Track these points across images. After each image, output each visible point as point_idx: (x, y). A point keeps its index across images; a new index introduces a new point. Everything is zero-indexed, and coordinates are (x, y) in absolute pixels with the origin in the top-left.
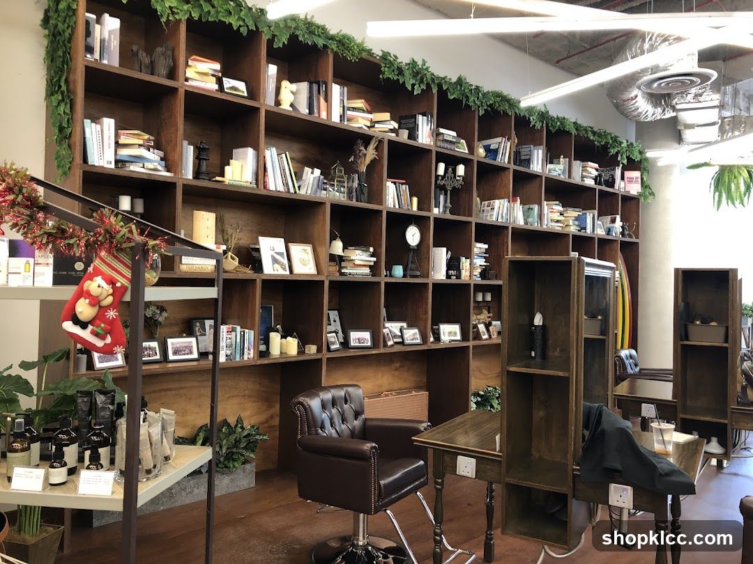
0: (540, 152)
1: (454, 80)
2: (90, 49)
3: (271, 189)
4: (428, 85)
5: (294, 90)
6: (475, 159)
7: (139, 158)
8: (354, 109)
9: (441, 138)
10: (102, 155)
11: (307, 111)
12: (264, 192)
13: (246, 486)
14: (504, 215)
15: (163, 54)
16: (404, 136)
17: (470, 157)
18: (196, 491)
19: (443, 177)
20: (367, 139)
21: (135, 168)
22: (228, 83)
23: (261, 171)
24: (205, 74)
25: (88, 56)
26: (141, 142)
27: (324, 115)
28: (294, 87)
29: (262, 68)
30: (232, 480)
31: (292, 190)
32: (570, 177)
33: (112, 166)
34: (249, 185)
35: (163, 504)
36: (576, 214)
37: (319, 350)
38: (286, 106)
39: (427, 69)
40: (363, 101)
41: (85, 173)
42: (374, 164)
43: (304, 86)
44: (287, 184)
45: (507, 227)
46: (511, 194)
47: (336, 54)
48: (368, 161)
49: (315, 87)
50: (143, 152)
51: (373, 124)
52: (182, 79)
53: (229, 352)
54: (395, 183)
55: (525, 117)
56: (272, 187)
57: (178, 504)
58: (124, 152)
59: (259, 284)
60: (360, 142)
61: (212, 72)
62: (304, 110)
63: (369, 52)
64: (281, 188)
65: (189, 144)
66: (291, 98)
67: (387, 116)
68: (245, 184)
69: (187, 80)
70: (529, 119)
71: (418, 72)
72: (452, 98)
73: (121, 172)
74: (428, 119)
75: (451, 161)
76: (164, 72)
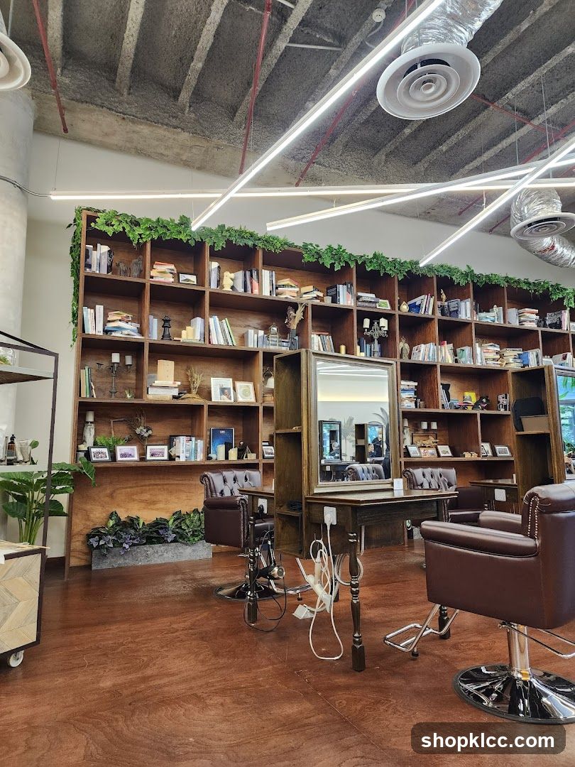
0: (468, 304)
1: (371, 256)
2: (89, 266)
3: (214, 343)
4: (346, 263)
5: (233, 278)
6: (397, 313)
7: (119, 328)
8: (284, 286)
9: (361, 300)
10: (94, 328)
11: (243, 290)
12: (209, 346)
13: (206, 556)
14: (431, 355)
15: (136, 264)
16: (328, 301)
17: (393, 312)
18: (165, 555)
19: (369, 330)
20: (295, 306)
21: (117, 335)
22: (182, 277)
23: (207, 333)
24: (164, 272)
25: (88, 270)
26: (120, 318)
27: (256, 291)
28: (232, 275)
29: (206, 265)
30: (194, 551)
31: (230, 344)
32: (505, 322)
33: (101, 334)
34: (198, 342)
35: (141, 561)
36: (516, 353)
37: (257, 457)
38: (227, 289)
39: (344, 251)
40: (289, 279)
41: (84, 339)
42: (302, 323)
43: (240, 274)
44: (227, 340)
45: (436, 365)
46: (437, 339)
47: (264, 249)
48: (297, 321)
49: (248, 273)
50: (122, 324)
51: (300, 294)
52: (148, 278)
53: (188, 455)
54: (319, 335)
55: (446, 277)
56: (214, 341)
57: (153, 562)
58: (110, 325)
59: (206, 409)
60: (290, 308)
61: (169, 271)
62: (240, 289)
63: (291, 245)
64: (222, 342)
65: (154, 318)
66: (231, 283)
67: (310, 288)
68: (195, 341)
69: (152, 277)
70: (452, 279)
71: (336, 253)
72: (369, 269)
73: (107, 337)
74: (348, 287)
75: (375, 317)
76: (136, 274)
